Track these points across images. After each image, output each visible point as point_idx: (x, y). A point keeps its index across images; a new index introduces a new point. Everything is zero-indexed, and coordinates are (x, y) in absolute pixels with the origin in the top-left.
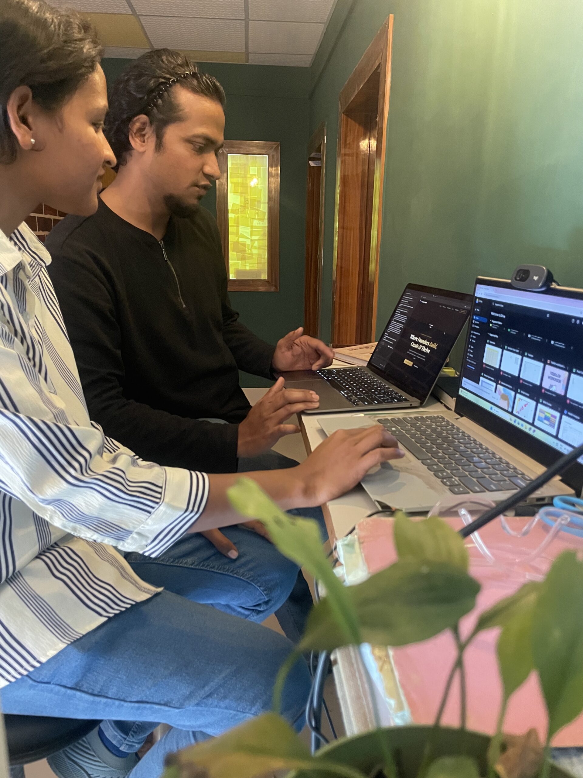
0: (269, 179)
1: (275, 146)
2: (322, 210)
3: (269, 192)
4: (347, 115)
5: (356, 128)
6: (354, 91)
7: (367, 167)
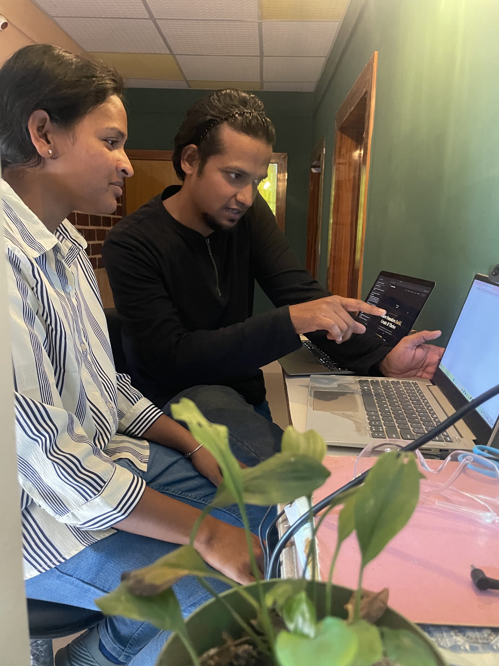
0: (278, 184)
1: (283, 156)
2: (321, 208)
3: (278, 193)
4: (342, 132)
5: (349, 142)
6: (347, 113)
7: (358, 174)
